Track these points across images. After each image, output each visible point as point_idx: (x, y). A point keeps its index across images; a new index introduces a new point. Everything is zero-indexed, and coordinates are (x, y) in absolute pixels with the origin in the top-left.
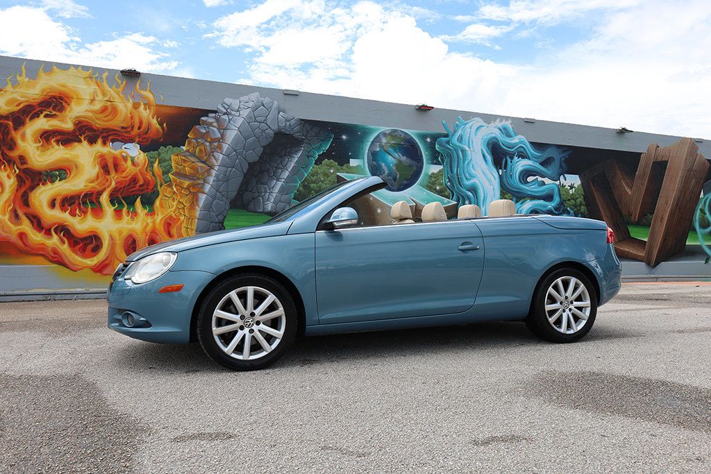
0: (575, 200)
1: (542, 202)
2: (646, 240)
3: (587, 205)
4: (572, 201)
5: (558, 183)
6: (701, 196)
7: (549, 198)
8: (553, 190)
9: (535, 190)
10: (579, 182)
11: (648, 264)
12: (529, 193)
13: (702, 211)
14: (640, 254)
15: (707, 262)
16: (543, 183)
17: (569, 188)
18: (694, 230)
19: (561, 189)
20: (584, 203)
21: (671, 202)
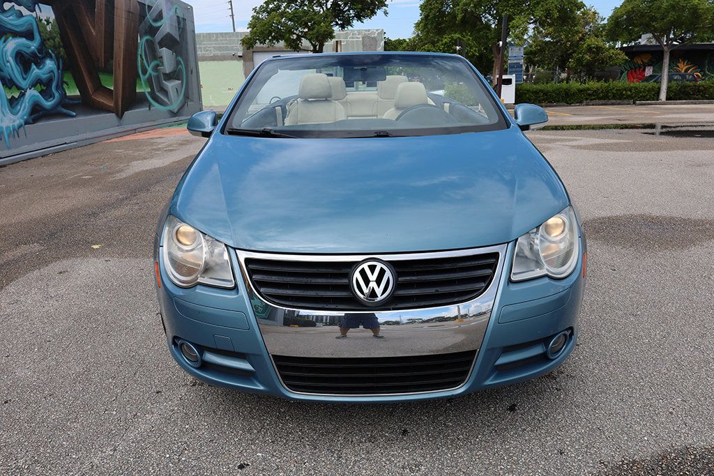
0: (54, 39)
1: (23, 40)
2: (112, 89)
3: (65, 47)
4: (51, 40)
5: (34, 14)
6: (139, 41)
7: (29, 35)
8: (31, 24)
9: (13, 22)
10: (54, 17)
11: (117, 115)
12: (9, 26)
13: (141, 56)
14: (110, 105)
15: (149, 109)
16: (20, 15)
17: (46, 23)
18: (140, 77)
19: (38, 22)
20: (61, 44)
21: (122, 47)
